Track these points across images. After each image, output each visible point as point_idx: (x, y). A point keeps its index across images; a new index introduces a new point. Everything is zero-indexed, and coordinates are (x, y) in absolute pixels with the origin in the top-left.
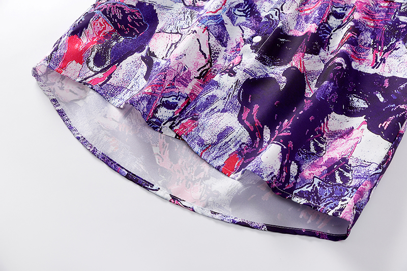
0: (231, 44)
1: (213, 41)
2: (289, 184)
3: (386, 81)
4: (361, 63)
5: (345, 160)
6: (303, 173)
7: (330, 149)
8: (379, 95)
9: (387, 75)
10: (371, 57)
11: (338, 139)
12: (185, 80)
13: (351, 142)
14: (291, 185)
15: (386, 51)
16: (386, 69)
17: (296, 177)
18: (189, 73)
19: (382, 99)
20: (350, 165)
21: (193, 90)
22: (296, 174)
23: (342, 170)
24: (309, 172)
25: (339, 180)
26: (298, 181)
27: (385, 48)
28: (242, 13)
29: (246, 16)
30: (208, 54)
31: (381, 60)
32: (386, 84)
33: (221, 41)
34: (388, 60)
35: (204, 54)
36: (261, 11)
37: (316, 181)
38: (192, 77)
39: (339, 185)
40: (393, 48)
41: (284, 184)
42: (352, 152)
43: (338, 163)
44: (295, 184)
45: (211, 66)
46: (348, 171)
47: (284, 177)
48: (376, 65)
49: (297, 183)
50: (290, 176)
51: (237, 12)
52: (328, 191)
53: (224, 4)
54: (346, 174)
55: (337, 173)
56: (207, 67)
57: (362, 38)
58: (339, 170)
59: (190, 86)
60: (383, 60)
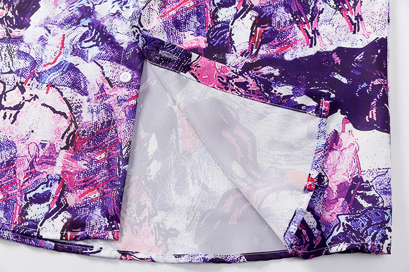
0: (93, 90)
1: (68, 92)
2: (316, 239)
3: (334, 55)
4: (295, 48)
5: (358, 180)
6: (323, 219)
7: (329, 171)
8: (338, 76)
9: (331, 48)
10: (300, 35)
11: (330, 154)
12: (50, 157)
13: (349, 153)
14: (319, 239)
15: (312, 19)
16: (325, 41)
17: (319, 227)
18: (52, 146)
19: (344, 80)
20: (367, 182)
21: (64, 167)
22: (316, 224)
23: (362, 192)
24: (328, 213)
25: (365, 204)
26: (323, 229)
27: (309, 17)
28: (91, 43)
29: (97, 45)
30: (67, 111)
31: (313, 32)
32: (338, 60)
33: (79, 88)
34: (320, 29)
35: (63, 114)
36: (113, 33)
37: (343, 219)
38: (58, 149)
39: (370, 208)
40: (316, 13)
41: (311, 242)
42: (358, 166)
43: (352, 187)
44: (322, 235)
45: (76, 127)
46: (369, 189)
47: (306, 236)
48: (312, 42)
49: (323, 232)
50: (311, 230)
51: (84, 45)
52: (362, 221)
53: (63, 47)
54: (368, 193)
55: (359, 198)
56: (72, 130)
57: (278, 19)
58: (358, 194)
59: (60, 161)
60: (316, 32)
